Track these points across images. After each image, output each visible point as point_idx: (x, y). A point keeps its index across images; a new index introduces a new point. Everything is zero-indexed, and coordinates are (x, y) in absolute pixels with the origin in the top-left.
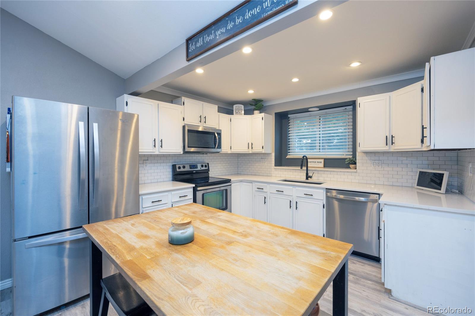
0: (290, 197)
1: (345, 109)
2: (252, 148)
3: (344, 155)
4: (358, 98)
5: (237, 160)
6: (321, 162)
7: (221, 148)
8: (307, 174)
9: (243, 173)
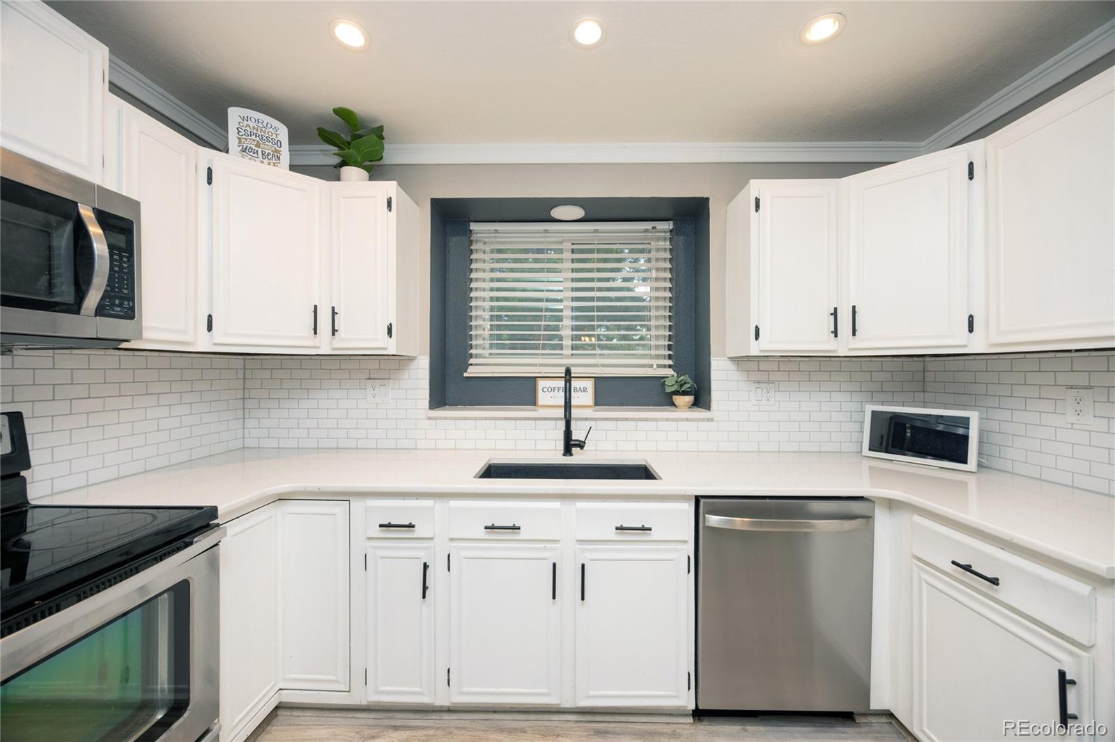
0: (548, 546)
1: (653, 228)
2: (334, 331)
3: (651, 366)
4: (751, 180)
5: (240, 384)
6: (585, 390)
7: (132, 318)
8: (568, 433)
9: (273, 443)
